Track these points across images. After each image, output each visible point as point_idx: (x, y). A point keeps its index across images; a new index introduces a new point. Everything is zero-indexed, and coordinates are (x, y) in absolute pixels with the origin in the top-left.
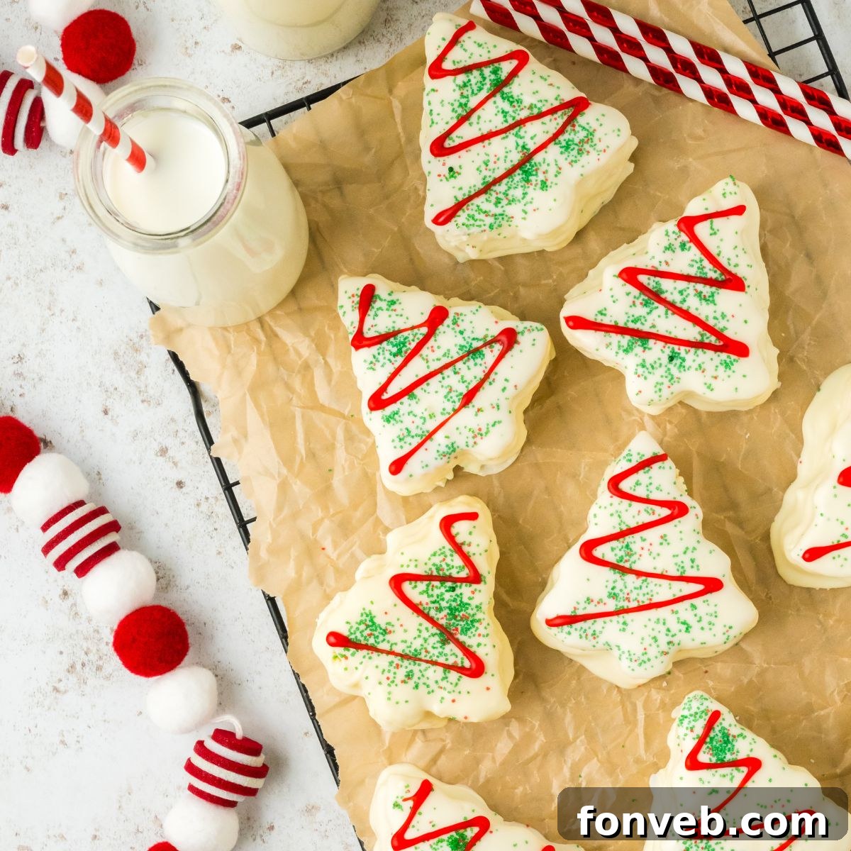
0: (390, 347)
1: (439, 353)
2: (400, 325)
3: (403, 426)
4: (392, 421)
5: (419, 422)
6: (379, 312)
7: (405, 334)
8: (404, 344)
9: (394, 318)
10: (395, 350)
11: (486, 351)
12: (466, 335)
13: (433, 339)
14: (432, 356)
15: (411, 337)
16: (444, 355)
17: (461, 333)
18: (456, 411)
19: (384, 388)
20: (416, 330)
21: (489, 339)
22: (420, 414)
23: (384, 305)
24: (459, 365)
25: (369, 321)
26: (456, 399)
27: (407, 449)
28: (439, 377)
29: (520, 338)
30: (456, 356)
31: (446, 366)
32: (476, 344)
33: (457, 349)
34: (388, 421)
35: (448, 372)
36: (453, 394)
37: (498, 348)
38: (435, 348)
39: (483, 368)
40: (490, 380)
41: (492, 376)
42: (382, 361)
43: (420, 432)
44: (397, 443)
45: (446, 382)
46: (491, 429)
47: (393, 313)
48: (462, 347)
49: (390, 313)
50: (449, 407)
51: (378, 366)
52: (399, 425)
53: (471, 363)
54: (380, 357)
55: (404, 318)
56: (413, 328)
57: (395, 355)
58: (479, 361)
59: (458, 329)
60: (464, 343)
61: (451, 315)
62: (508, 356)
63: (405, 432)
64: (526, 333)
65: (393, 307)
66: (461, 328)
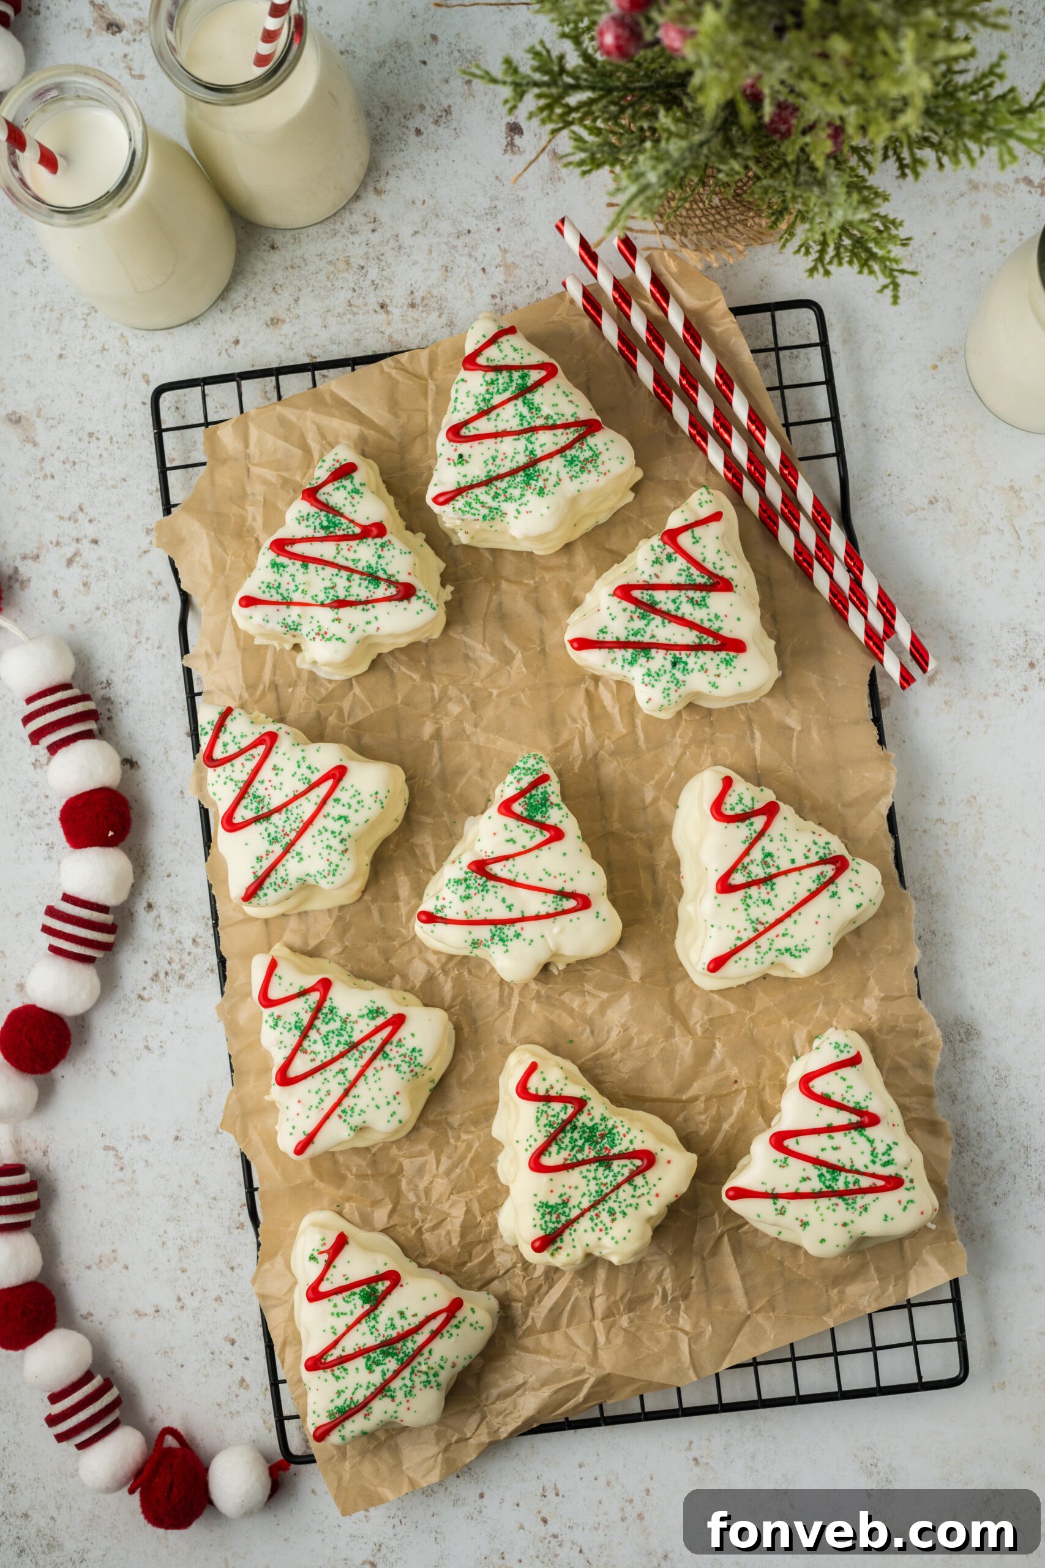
0: (324, 519)
1: (351, 555)
2: (347, 510)
3: (279, 580)
4: (275, 569)
5: (292, 587)
6: (342, 489)
7: (343, 520)
8: (335, 525)
9: (347, 502)
10: (325, 524)
11: (383, 585)
12: (381, 561)
13: (357, 542)
14: (345, 552)
15: (344, 526)
16: (353, 560)
17: (379, 557)
18: (322, 605)
19: (293, 541)
20: (352, 525)
21: (393, 579)
22: (297, 583)
23: (350, 487)
24: (356, 577)
25: (329, 488)
26: (331, 597)
27: (266, 597)
28: (335, 571)
29: (414, 599)
30: (360, 569)
31: (347, 569)
32: (381, 574)
33: (365, 564)
34: (273, 567)
35: (344, 574)
36: (332, 591)
37: (392, 591)
38: (352, 550)
39: (369, 594)
40: (366, 607)
41: (369, 606)
42: (310, 523)
43: (285, 595)
44: (264, 587)
45: (336, 579)
46: (334, 639)
47: (350, 499)
48: (370, 566)
49: (348, 497)
50: (321, 597)
51: (305, 523)
52: (277, 576)
53: (365, 583)
54: (312, 520)
55: (352, 509)
56: (352, 521)
57: (323, 528)
58: (371, 587)
59: (380, 552)
60: (374, 565)
61: (385, 539)
62: (394, 603)
63: (276, 584)
64: (421, 601)
65: (354, 495)
66: (382, 554)
